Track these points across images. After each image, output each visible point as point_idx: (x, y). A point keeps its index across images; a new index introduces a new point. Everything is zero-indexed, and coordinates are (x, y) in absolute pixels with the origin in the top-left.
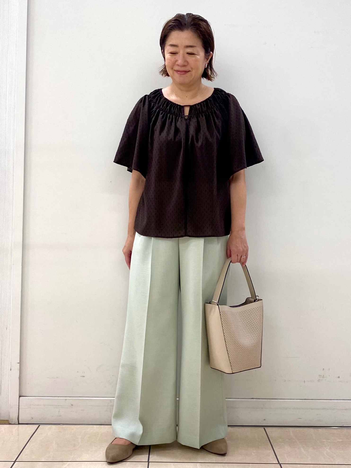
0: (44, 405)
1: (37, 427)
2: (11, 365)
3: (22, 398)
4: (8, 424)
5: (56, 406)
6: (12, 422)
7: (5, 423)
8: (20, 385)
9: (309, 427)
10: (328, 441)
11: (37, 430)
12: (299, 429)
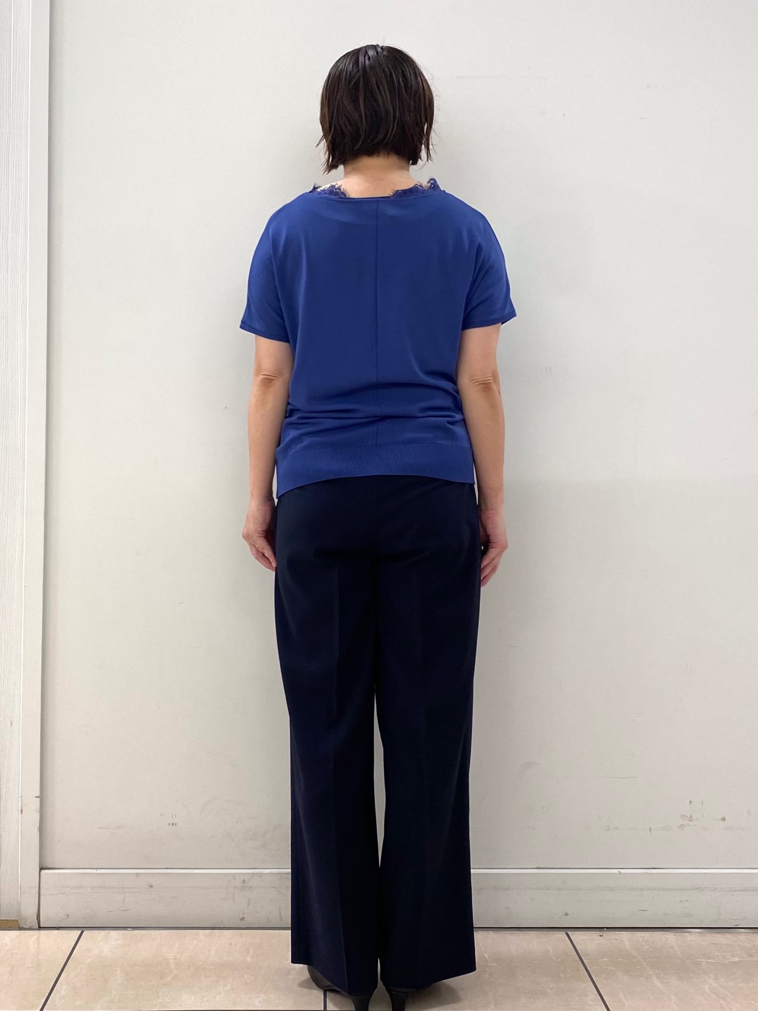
0: (93, 888)
1: (79, 935)
2: (21, 802)
3: (47, 873)
4: (18, 929)
5: (117, 888)
6: (25, 925)
7: (9, 927)
8: (41, 846)
9: (664, 930)
10: (709, 961)
11: (80, 941)
12: (644, 935)
